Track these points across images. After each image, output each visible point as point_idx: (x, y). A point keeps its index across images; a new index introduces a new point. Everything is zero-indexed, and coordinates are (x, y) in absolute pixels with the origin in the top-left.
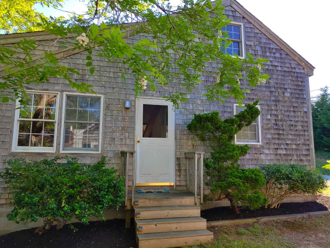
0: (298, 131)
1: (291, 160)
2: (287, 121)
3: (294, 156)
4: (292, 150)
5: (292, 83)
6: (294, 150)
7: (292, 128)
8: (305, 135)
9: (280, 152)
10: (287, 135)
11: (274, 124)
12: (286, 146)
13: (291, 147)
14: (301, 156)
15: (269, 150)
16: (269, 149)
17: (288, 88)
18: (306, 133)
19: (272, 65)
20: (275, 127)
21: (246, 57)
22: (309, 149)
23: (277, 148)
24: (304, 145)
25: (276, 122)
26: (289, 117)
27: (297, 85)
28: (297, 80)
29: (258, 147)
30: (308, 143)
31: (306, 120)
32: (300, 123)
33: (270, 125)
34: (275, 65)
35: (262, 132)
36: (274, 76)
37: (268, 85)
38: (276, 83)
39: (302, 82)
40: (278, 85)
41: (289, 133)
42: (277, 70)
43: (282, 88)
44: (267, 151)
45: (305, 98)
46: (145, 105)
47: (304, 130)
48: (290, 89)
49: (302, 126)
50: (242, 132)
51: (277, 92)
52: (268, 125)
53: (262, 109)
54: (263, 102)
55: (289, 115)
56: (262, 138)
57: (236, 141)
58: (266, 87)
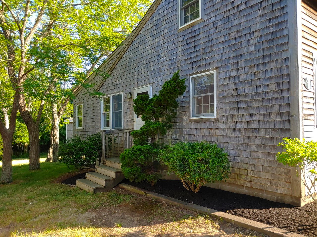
0: (270, 94)
1: (256, 137)
2: (252, 81)
3: (261, 132)
4: (257, 123)
5: (264, 19)
6: (261, 123)
7: (259, 90)
8: (282, 98)
9: (239, 126)
10: (251, 102)
11: (233, 90)
12: (249, 117)
13: (256, 119)
14: (273, 132)
15: (226, 125)
16: (225, 123)
17: (256, 31)
18: (285, 94)
19: (233, 8)
20: (234, 93)
21: (204, 15)
22: (289, 121)
23: (236, 122)
24: (280, 114)
25: (235, 86)
26: (255, 74)
27: (270, 19)
28: (271, 10)
29: (213, 121)
30: (286, 110)
31: (285, 72)
32: (273, 81)
33: (228, 92)
34: (237, 6)
35: (218, 103)
36: (236, 22)
37: (227, 39)
38: (238, 31)
39: (282, 8)
40: (240, 34)
41: (255, 98)
42: (240, 11)
43: (246, 34)
44: (222, 126)
45: (285, 36)
46: (138, 94)
47: (282, 91)
48: (259, 30)
49: (278, 85)
50: (203, 105)
51: (239, 44)
52: (226, 92)
53: (218, 73)
54: (220, 64)
55: (255, 72)
56: (217, 111)
57: (193, 116)
58: (224, 42)
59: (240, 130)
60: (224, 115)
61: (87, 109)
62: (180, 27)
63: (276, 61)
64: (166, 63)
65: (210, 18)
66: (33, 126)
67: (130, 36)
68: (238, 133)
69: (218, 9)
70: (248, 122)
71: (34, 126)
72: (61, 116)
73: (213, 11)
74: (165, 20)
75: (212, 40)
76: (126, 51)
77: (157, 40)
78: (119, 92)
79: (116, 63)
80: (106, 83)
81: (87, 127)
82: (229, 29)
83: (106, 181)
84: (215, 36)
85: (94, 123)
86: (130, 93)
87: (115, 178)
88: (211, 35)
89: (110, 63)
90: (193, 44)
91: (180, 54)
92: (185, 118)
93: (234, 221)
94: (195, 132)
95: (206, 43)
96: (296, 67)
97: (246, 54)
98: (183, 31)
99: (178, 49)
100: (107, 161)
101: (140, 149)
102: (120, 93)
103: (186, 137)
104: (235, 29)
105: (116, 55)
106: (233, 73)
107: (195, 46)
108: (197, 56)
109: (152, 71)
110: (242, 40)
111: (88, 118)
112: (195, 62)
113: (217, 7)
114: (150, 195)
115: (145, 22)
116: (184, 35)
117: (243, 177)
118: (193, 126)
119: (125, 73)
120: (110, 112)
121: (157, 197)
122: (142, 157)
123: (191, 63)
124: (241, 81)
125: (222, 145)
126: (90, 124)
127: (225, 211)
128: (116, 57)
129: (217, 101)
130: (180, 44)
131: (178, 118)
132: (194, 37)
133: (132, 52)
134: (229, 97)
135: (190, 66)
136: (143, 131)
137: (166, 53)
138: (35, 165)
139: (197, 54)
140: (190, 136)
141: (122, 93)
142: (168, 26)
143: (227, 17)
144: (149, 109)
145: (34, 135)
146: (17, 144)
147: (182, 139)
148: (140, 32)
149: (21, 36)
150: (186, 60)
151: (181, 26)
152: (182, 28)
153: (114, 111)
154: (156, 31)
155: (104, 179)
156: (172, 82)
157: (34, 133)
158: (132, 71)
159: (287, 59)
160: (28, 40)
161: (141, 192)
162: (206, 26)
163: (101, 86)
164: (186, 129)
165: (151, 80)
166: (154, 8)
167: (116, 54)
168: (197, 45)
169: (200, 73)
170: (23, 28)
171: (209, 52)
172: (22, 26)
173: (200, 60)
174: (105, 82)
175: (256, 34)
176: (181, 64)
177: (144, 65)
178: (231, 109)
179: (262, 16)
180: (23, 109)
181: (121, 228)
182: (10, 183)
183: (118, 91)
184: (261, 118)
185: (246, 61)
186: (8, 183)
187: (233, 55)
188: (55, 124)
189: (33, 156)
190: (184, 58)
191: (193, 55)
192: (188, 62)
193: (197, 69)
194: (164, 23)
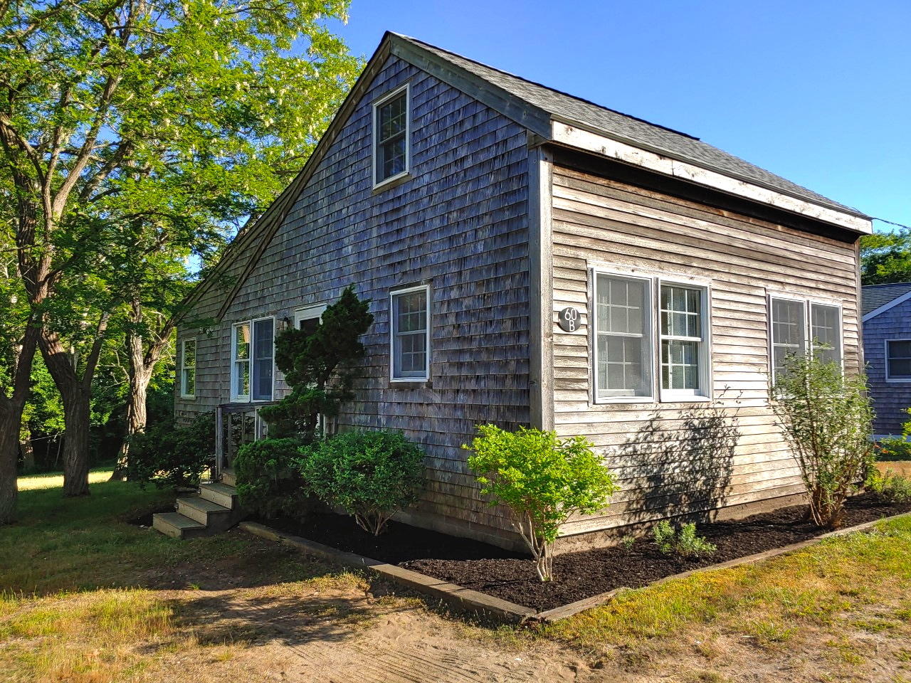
0: (503, 339)
2: (480, 311)
4: (486, 395)
6: (491, 395)
8: (520, 348)
11: (454, 327)
12: (475, 382)
13: (485, 386)
15: (443, 396)
16: (442, 392)
17: (486, 214)
18: (523, 342)
19: (456, 161)
20: (455, 334)
21: (412, 168)
22: (529, 391)
23: (458, 391)
24: (517, 377)
25: (456, 320)
26: (484, 299)
27: (506, 194)
28: (506, 177)
29: (425, 387)
30: (524, 372)
31: (523, 300)
32: (508, 315)
33: (446, 330)
34: (461, 159)
35: (432, 352)
36: (459, 192)
37: (446, 224)
38: (461, 210)
39: (521, 177)
40: (465, 215)
41: (483, 345)
42: (465, 171)
43: (473, 218)
44: (437, 399)
45: (525, 230)
46: (302, 322)
47: (519, 334)
48: (490, 213)
49: (514, 322)
50: (413, 353)
51: (464, 235)
52: (443, 329)
53: (433, 291)
54: (435, 274)
55: (484, 295)
56: (430, 366)
57: (394, 377)
58: (442, 229)
59: (462, 407)
60: (440, 377)
61: (204, 352)
62: (375, 186)
63: (513, 276)
64: (351, 260)
65: (422, 176)
66: (75, 391)
67: (290, 189)
68: (459, 414)
69: (433, 159)
70: (474, 391)
71: (77, 391)
72: (153, 364)
73: (427, 163)
74: (352, 165)
75: (424, 221)
76: (282, 223)
77: (337, 207)
78: (268, 314)
79: (263, 248)
80: (243, 292)
81: (205, 393)
82: (449, 203)
83: (209, 514)
84: (429, 215)
85: (217, 387)
86: (286, 319)
87: (231, 510)
88: (423, 210)
89: (252, 245)
90: (396, 226)
91: (374, 243)
92: (381, 380)
93: (396, 577)
94: (397, 411)
95: (414, 225)
96: (537, 291)
97: (473, 257)
98: (380, 194)
99: (371, 232)
100: (224, 475)
101: (269, 447)
102: (271, 317)
103: (382, 421)
104: (457, 205)
105: (264, 230)
106: (454, 294)
107: (398, 230)
108: (401, 252)
109: (328, 273)
110: (467, 228)
111: (206, 372)
112: (399, 263)
113: (432, 154)
114: (286, 541)
115: (316, 164)
116: (381, 205)
117: (467, 502)
118: (395, 397)
119: (279, 273)
120: (249, 359)
121: (296, 544)
122: (272, 462)
123: (392, 265)
124: (464, 309)
125: (437, 436)
126: (210, 387)
127: (395, 564)
128: (264, 233)
129: (431, 346)
130: (375, 222)
131: (371, 379)
132: (398, 210)
133: (294, 226)
134: (448, 340)
135: (391, 272)
136: (284, 407)
137: (352, 238)
138: (76, 486)
139: (401, 247)
140: (389, 418)
141: (274, 317)
142: (356, 179)
143: (446, 177)
144: (300, 361)
145: (77, 413)
146: (44, 434)
147: (376, 425)
148: (308, 185)
149: (43, 191)
150: (385, 257)
151: (377, 183)
152: (379, 188)
153: (258, 359)
154: (335, 187)
155: (206, 509)
156: (339, 308)
157: (76, 408)
158: (293, 269)
159: (526, 274)
160: (61, 196)
161: (273, 536)
162: (416, 190)
163: (233, 299)
164: (382, 404)
165: (327, 292)
166: (333, 136)
167: (263, 226)
168: (401, 229)
169: (406, 288)
170: (47, 173)
171: (420, 246)
172: (47, 170)
173: (405, 261)
174: (240, 289)
175: (487, 220)
176: (376, 264)
177: (314, 259)
178: (451, 365)
179: (495, 185)
180: (52, 350)
181: (197, 592)
182: (10, 524)
183: (267, 311)
184: (492, 385)
185: (473, 271)
186: (6, 523)
187: (455, 256)
188: (134, 384)
189: (72, 463)
190: (381, 253)
191: (395, 250)
192: (387, 262)
193: (401, 279)
194: (350, 171)
